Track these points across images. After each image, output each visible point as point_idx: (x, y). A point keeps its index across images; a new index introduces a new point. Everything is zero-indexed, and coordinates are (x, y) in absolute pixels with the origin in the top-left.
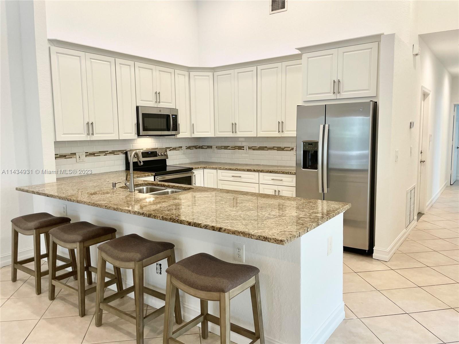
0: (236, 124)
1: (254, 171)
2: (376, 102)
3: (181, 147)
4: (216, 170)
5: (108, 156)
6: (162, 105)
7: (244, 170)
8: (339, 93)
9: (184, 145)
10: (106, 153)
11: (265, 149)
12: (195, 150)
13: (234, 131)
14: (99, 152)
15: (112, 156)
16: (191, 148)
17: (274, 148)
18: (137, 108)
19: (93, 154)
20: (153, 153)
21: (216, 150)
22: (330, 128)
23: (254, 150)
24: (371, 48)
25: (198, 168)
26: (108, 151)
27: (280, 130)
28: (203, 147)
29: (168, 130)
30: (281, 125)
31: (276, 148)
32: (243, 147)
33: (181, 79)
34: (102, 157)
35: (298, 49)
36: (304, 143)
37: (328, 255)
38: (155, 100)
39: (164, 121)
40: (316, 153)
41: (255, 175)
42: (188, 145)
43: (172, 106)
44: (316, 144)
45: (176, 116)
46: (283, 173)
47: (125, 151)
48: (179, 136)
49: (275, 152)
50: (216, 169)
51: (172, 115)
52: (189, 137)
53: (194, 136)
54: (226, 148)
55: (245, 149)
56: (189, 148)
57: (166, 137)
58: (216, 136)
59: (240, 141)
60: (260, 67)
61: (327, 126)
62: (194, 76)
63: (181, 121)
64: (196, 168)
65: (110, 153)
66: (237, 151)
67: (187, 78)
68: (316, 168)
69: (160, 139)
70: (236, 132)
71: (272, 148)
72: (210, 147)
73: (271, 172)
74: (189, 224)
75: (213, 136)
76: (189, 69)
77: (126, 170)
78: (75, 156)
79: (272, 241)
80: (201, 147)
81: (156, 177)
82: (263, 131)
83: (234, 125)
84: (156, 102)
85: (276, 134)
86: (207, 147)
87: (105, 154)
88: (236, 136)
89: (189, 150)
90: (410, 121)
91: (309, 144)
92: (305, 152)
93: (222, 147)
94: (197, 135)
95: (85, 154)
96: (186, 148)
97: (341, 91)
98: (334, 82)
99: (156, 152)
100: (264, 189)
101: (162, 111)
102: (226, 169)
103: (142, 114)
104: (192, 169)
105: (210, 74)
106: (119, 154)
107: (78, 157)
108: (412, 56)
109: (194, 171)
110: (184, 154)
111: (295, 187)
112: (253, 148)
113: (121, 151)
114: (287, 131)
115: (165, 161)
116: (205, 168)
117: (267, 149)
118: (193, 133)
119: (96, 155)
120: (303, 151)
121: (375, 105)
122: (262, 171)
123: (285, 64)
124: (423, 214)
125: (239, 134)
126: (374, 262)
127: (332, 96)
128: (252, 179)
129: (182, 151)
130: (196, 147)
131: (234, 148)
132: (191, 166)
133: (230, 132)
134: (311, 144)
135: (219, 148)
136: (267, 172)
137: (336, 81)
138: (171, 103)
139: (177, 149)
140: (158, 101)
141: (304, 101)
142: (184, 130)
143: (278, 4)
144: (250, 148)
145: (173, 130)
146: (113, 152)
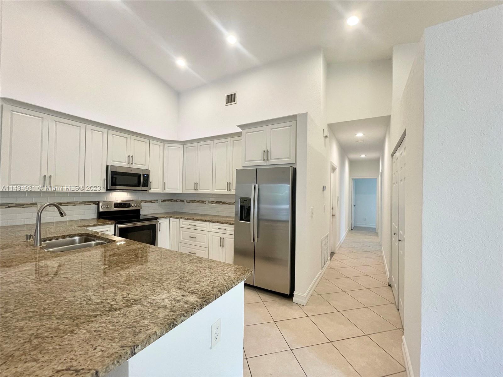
1: (206, 221)
2: (295, 168)
3: (157, 200)
4: (178, 220)
5: (77, 206)
6: (134, 166)
7: (198, 220)
8: (268, 160)
9: (159, 199)
11: (220, 203)
12: (170, 203)
13: (196, 189)
14: (67, 202)
15: (82, 206)
17: (227, 203)
18: (107, 167)
20: (127, 204)
21: (186, 203)
22: (260, 188)
24: (291, 126)
25: (164, 217)
26: (78, 202)
27: (228, 189)
28: (178, 200)
29: (139, 185)
30: (229, 185)
31: (228, 203)
32: (205, 201)
33: (157, 149)
34: (70, 207)
35: (239, 126)
36: (241, 199)
38: (127, 162)
39: (136, 178)
40: (250, 207)
41: (206, 224)
42: (164, 199)
43: (145, 167)
44: (250, 199)
45: (148, 176)
46: (227, 223)
47: (97, 202)
48: (150, 191)
49: (227, 206)
50: (178, 218)
51: (143, 175)
52: (161, 192)
53: (165, 192)
54: (193, 202)
55: (206, 203)
56: (165, 201)
57: (142, 192)
58: (184, 192)
60: (215, 142)
61: (257, 186)
62: (168, 146)
63: (151, 179)
64: (161, 218)
65: (81, 203)
66: (201, 204)
67: (162, 148)
68: (249, 221)
69: (135, 193)
70: (197, 190)
71: (225, 203)
72: (182, 201)
73: (218, 222)
75: (182, 192)
76: (164, 141)
77: (97, 218)
78: (35, 205)
80: (175, 201)
81: (117, 225)
82: (216, 190)
83: (196, 184)
84: (129, 163)
85: (226, 192)
87: (74, 204)
88: (197, 193)
89: (164, 203)
90: (323, 185)
91: (244, 200)
92: (242, 207)
93: (191, 201)
94: (168, 191)
96: (161, 201)
97: (269, 158)
98: (264, 151)
99: (130, 203)
100: (213, 236)
101: (132, 171)
102: (186, 219)
103: (112, 171)
104: (158, 218)
105: (181, 146)
106: (90, 205)
108: (323, 139)
109: (160, 221)
110: (159, 205)
111: (234, 236)
112: (212, 202)
113: (94, 203)
114: (232, 190)
115: (138, 211)
116: (171, 217)
117: (221, 203)
118: (165, 189)
119: (62, 204)
120: (240, 206)
121: (294, 171)
122: (211, 221)
123: (232, 139)
124: (335, 253)
125: (200, 191)
126: (295, 305)
127: (263, 163)
128: (205, 227)
129: (158, 203)
130: (171, 201)
131: (199, 202)
132: (156, 216)
133: (193, 189)
134: (246, 200)
135: (189, 201)
136: (215, 222)
137: (266, 151)
138: (144, 165)
139: (152, 202)
140: (131, 162)
141: (243, 166)
142: (156, 187)
143: (231, 99)
144: (209, 202)
145: (143, 186)
146: (84, 203)
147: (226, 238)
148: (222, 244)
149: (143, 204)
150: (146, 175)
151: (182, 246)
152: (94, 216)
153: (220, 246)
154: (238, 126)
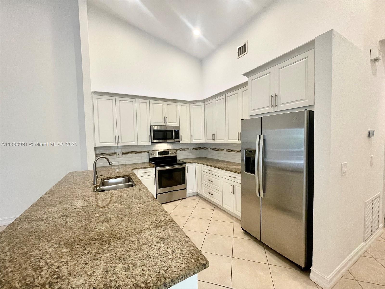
0: (214, 134)
1: (219, 168)
2: (314, 111)
3: (189, 148)
4: (200, 165)
5: (137, 154)
6: (169, 124)
8: (276, 105)
9: (190, 147)
11: (236, 151)
12: (199, 150)
15: (140, 154)
16: (196, 149)
18: (151, 126)
19: (128, 153)
20: (167, 152)
21: (210, 151)
22: (266, 138)
23: (229, 151)
24: (307, 57)
25: (190, 162)
26: (137, 151)
27: (240, 139)
29: (172, 138)
30: (240, 135)
32: (223, 149)
33: (184, 109)
34: (134, 155)
36: (246, 150)
38: (164, 122)
39: (170, 133)
41: (220, 171)
42: (193, 147)
44: (255, 151)
45: (178, 130)
46: (236, 172)
47: (148, 151)
48: (181, 142)
50: (200, 163)
51: (175, 130)
52: (190, 142)
53: (192, 142)
54: (215, 149)
55: (224, 151)
57: (177, 143)
58: (206, 142)
60: (227, 95)
61: (262, 136)
62: (193, 106)
63: (182, 133)
64: (188, 163)
65: (139, 152)
66: (220, 151)
67: (188, 108)
68: (255, 174)
69: (173, 144)
70: (215, 140)
72: (207, 148)
73: (228, 170)
75: (204, 142)
76: (190, 102)
78: (116, 154)
80: (203, 148)
81: (157, 168)
82: (229, 140)
85: (237, 142)
86: (205, 148)
87: (135, 153)
88: (215, 142)
89: (194, 150)
90: (369, 130)
94: (194, 141)
95: (122, 153)
96: (192, 149)
97: (278, 103)
99: (169, 152)
100: (225, 182)
101: (167, 128)
102: (205, 165)
103: (153, 130)
104: (186, 163)
105: (202, 104)
106: (145, 153)
107: (117, 154)
108: (370, 64)
110: (190, 152)
112: (229, 150)
115: (175, 157)
116: (195, 162)
117: (236, 152)
118: (192, 140)
119: (129, 153)
120: (246, 157)
122: (223, 169)
123: (242, 90)
125: (217, 141)
127: (271, 110)
128: (219, 173)
129: (189, 151)
130: (199, 148)
131: (218, 150)
132: (184, 161)
133: (212, 140)
134: (251, 152)
135: (212, 149)
136: (226, 170)
137: (273, 95)
138: (176, 123)
139: (185, 150)
140: (166, 122)
141: (250, 116)
142: (185, 138)
143: (242, 50)
144: (227, 150)
145: (175, 139)
146: (141, 152)
147: (236, 186)
148: (232, 191)
149: (179, 152)
150: (177, 130)
151: (204, 187)
152: (147, 160)
153: (231, 192)
154: (244, 75)
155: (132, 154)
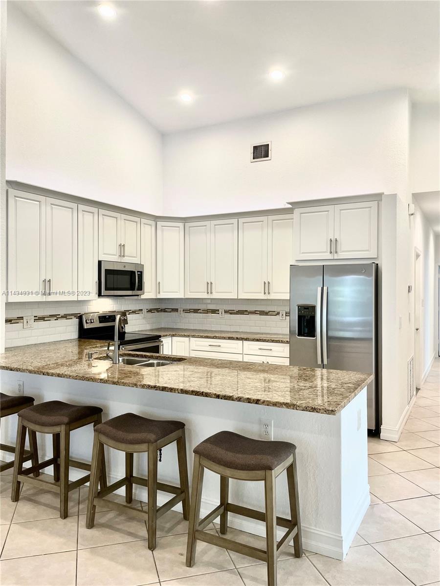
0: (211, 283)
1: (237, 339)
2: (377, 264)
3: (141, 310)
4: (188, 339)
5: (59, 321)
6: (126, 260)
7: (224, 338)
8: (336, 252)
10: (58, 316)
11: (245, 313)
13: (209, 291)
14: (50, 315)
15: (64, 321)
16: (152, 311)
17: (256, 312)
18: (100, 263)
19: (42, 319)
20: (112, 317)
21: (183, 314)
22: (329, 291)
23: (231, 314)
24: (370, 207)
25: (167, 336)
26: (59, 315)
27: (267, 291)
28: (166, 310)
29: (132, 288)
30: (267, 286)
31: (258, 312)
32: (218, 310)
33: (148, 230)
34: (53, 322)
35: (289, 203)
36: (298, 307)
37: (358, 430)
38: (119, 254)
40: (313, 318)
41: (237, 344)
42: (149, 308)
43: (136, 261)
44: (313, 308)
45: (141, 272)
46: (273, 341)
47: (79, 315)
48: (143, 297)
49: (258, 316)
50: (188, 336)
51: (138, 272)
52: (153, 297)
53: (158, 297)
54: (196, 311)
55: (220, 313)
56: (150, 311)
57: (127, 297)
58: (186, 297)
59: (205, 303)
60: (241, 220)
61: (325, 288)
62: (162, 226)
63: (145, 278)
64: (164, 336)
65: (62, 317)
66: (210, 315)
67: (153, 228)
68: (314, 336)
69: (119, 300)
70: (211, 293)
71: (254, 313)
72: (176, 310)
73: (258, 340)
74: (218, 396)
75: (182, 297)
76: (156, 218)
77: (79, 338)
78: (22, 321)
79: (322, 411)
80: (164, 310)
81: (121, 346)
82: (245, 292)
83: (209, 285)
84: (120, 256)
85: (261, 296)
86: (171, 310)
87: (56, 318)
88: (211, 298)
90: (409, 285)
91: (305, 308)
92: (300, 317)
93: (191, 310)
94: (162, 295)
95: (33, 318)
96: (147, 312)
97: (338, 250)
98: (331, 241)
99: (115, 316)
101: (126, 267)
102: (202, 337)
103: (105, 270)
104: (160, 336)
105: (181, 225)
106: (72, 319)
107: (25, 322)
108: (408, 216)
109: (162, 339)
110: (144, 318)
111: (289, 359)
112: (230, 311)
113: (74, 315)
114: (275, 293)
116: (173, 336)
117: (247, 313)
118: (159, 293)
119: (46, 319)
120: (298, 316)
121: (377, 267)
122: (247, 339)
123: (271, 218)
124: (419, 389)
125: (215, 295)
126: (382, 443)
127: (329, 256)
128: (235, 348)
129: (143, 315)
130: (158, 310)
131: (206, 312)
132: (157, 334)
133: (205, 292)
134: (308, 308)
135: (187, 311)
136: (252, 340)
137: (333, 240)
138: (135, 257)
139: (137, 312)
140: (123, 254)
141: (296, 260)
142: (149, 289)
143: (261, 152)
144: (226, 312)
145: (137, 290)
149: (129, 316)
152: (75, 335)
154: (287, 203)
155: (50, 320)
